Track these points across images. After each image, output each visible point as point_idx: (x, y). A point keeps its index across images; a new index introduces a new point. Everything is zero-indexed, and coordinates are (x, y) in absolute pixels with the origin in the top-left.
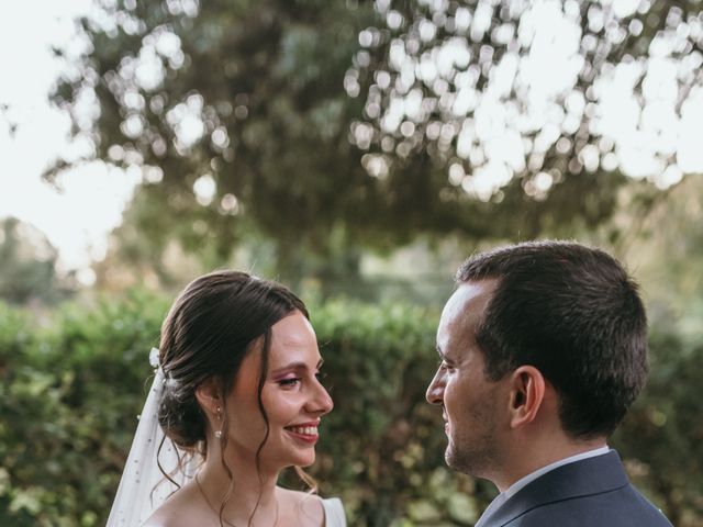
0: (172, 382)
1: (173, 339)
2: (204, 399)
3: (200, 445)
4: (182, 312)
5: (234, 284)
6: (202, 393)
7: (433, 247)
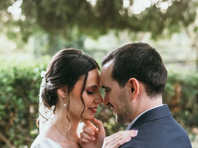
0: (49, 84)
1: (53, 70)
2: (60, 92)
3: (53, 107)
4: (57, 61)
5: (77, 55)
6: (60, 90)
7: (117, 35)
